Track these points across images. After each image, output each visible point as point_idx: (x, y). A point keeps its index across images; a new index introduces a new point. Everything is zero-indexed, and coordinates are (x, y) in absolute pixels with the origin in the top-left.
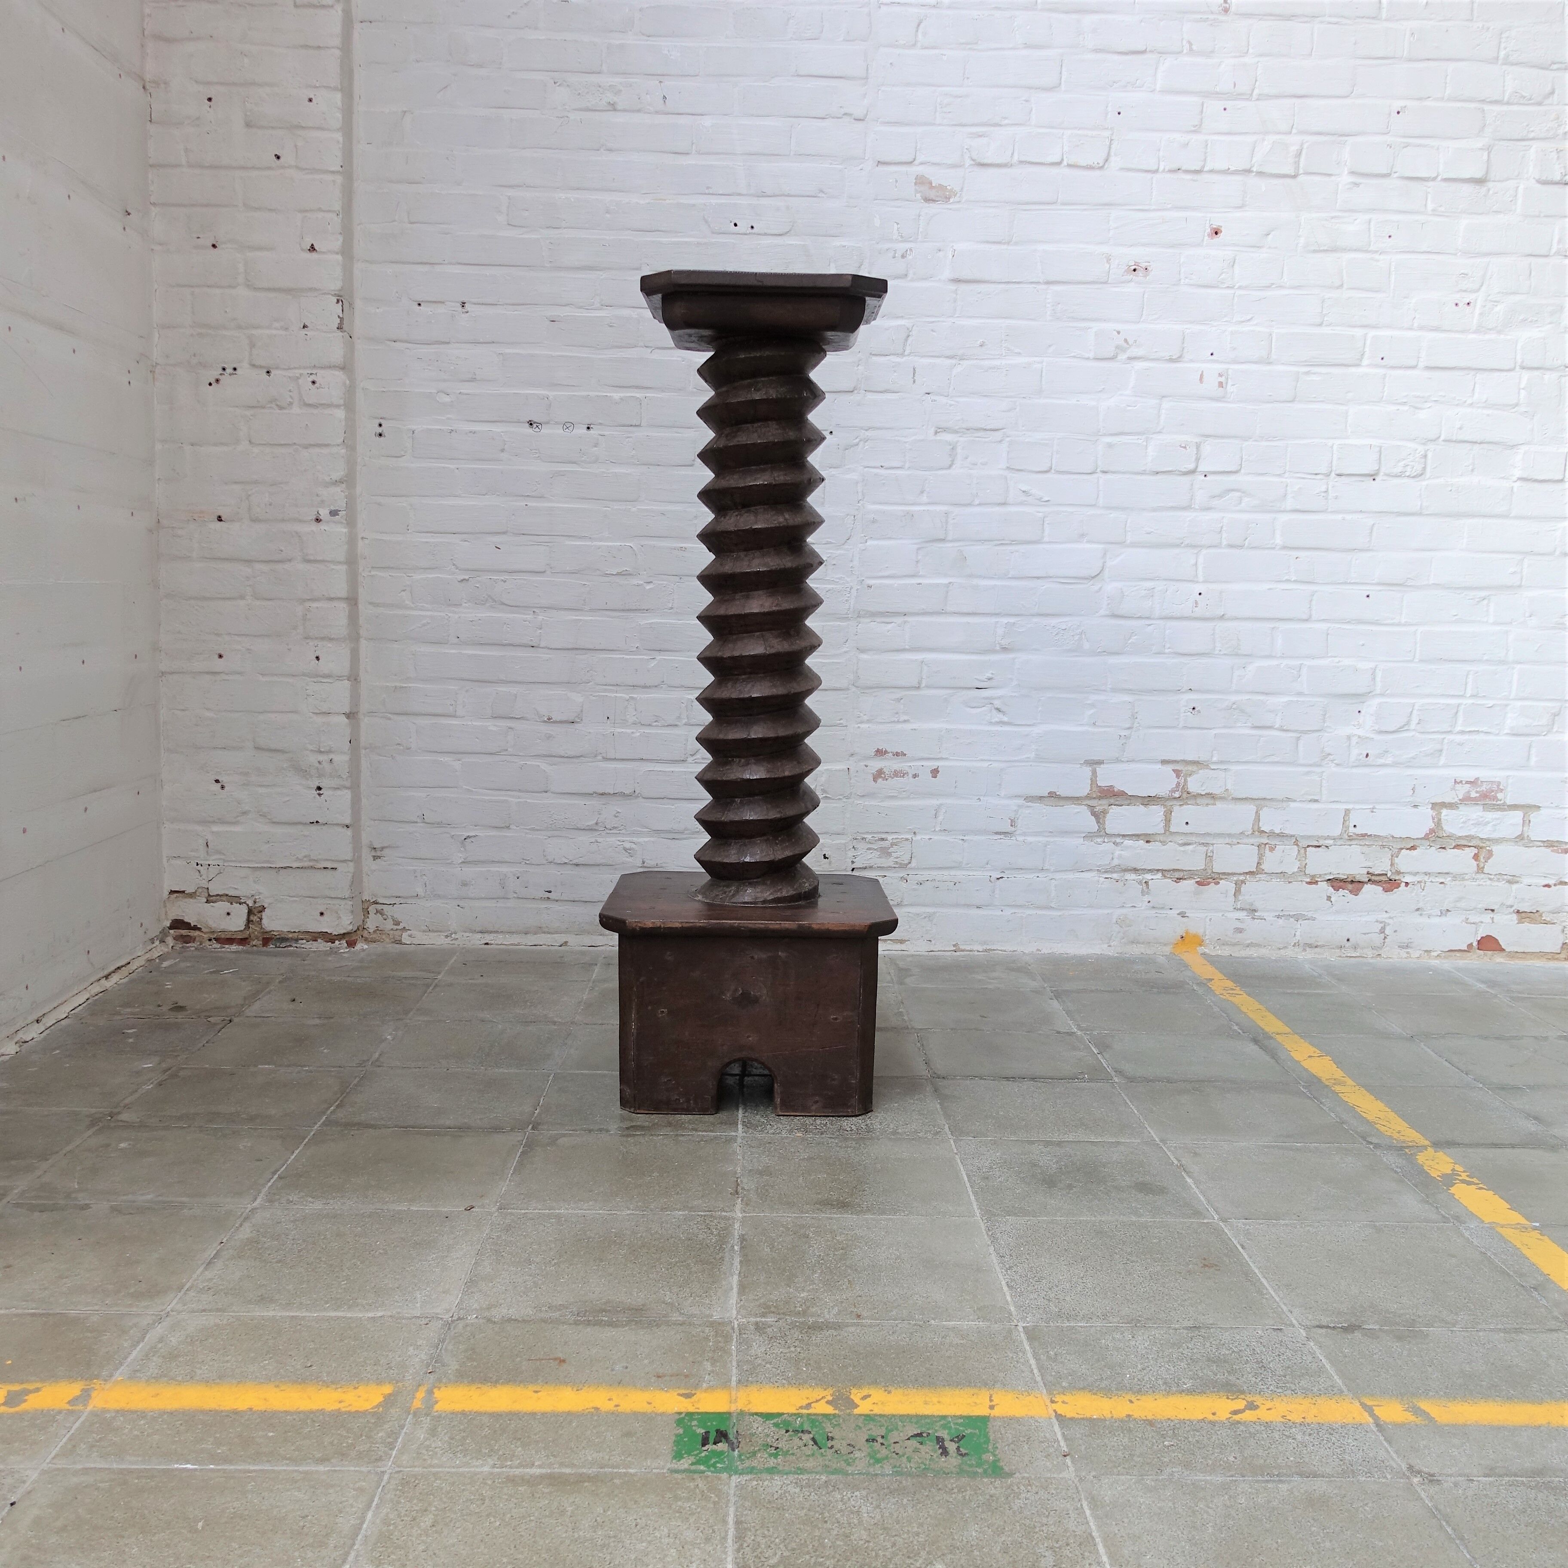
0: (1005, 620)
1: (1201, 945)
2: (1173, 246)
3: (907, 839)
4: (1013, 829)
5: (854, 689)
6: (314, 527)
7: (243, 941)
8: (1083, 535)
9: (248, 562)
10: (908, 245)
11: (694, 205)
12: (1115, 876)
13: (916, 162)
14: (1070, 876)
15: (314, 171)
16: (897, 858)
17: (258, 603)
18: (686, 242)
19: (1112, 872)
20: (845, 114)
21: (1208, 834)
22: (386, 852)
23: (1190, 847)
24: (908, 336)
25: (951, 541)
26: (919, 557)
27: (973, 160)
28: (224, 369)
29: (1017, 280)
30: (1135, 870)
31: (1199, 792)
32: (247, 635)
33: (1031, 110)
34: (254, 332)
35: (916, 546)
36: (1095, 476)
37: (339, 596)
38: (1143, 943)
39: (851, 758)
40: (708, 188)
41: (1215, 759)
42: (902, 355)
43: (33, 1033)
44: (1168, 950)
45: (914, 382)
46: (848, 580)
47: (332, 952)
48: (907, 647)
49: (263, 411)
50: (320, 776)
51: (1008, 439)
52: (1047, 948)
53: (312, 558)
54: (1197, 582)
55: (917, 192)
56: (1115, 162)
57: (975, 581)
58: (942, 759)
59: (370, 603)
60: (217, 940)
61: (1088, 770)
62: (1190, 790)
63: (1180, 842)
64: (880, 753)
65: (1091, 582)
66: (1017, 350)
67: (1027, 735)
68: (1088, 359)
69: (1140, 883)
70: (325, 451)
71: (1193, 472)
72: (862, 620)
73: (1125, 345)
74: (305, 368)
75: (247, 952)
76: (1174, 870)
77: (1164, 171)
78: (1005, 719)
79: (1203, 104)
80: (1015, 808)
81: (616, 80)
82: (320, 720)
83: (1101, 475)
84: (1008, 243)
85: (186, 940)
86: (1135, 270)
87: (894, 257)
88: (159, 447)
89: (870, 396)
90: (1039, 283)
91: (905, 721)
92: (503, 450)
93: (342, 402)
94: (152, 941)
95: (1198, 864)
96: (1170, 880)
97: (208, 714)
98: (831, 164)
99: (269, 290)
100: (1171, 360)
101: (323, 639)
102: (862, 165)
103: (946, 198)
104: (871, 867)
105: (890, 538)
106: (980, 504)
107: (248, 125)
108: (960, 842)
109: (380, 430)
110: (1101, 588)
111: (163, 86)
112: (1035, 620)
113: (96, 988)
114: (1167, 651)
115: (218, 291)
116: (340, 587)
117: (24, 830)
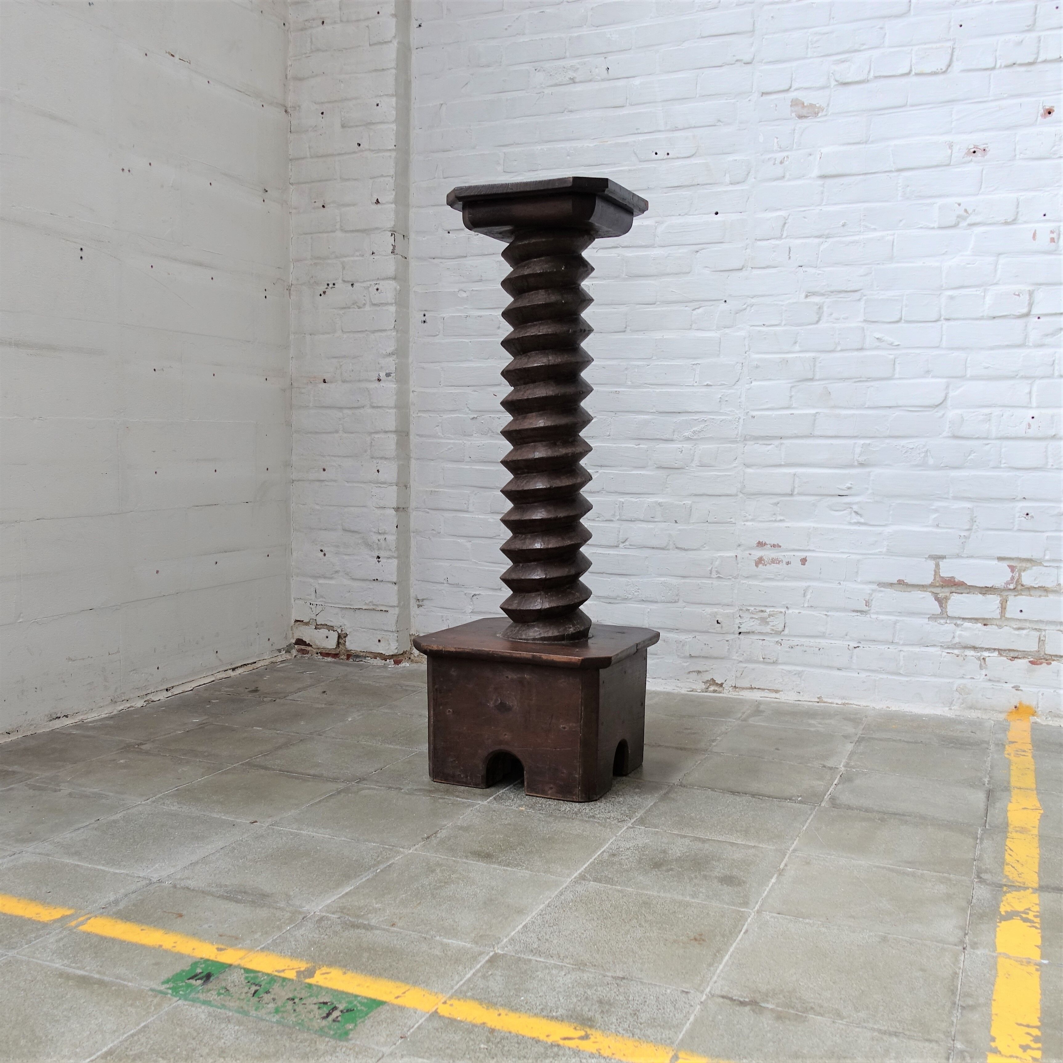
0: (862, 442)
1: (1033, 715)
2: (1008, 128)
3: (781, 612)
4: (867, 608)
5: (741, 495)
6: (377, 384)
7: (336, 656)
8: (928, 372)
9: (341, 408)
10: (785, 154)
11: (627, 143)
12: (956, 652)
13: (792, 89)
14: (917, 649)
15: (379, 151)
16: (773, 626)
17: (345, 435)
18: (621, 170)
19: (953, 648)
20: (737, 61)
21: (1041, 622)
22: (425, 602)
23: (1024, 632)
24: (785, 223)
25: (819, 380)
26: (793, 394)
27: (837, 81)
28: (328, 285)
29: (873, 171)
30: (974, 648)
31: (1033, 585)
32: (339, 456)
33: (885, 34)
34: (345, 259)
35: (790, 385)
36: (939, 323)
37: (391, 430)
38: (980, 709)
39: (739, 548)
40: (637, 129)
41: (1047, 557)
42: (781, 238)
43: (162, 696)
44: (1002, 717)
45: (790, 258)
46: (737, 412)
47: (385, 667)
48: (783, 463)
49: (349, 310)
50: (379, 549)
51: (865, 298)
52: (895, 707)
53: (375, 405)
54: (1031, 408)
55: (792, 112)
56: (957, 66)
57: (838, 411)
58: (809, 550)
59: (418, 435)
60: (321, 653)
61: (932, 564)
62: (1024, 583)
63: (1015, 627)
64: (761, 544)
65: (936, 410)
66: (873, 227)
67: (880, 534)
68: (933, 228)
69: (979, 659)
70: (384, 334)
71: (1027, 315)
72: (748, 443)
73: (965, 214)
74: (373, 280)
75: (334, 663)
76: (1010, 650)
77: (1000, 67)
78: (862, 520)
79: (1036, 7)
80: (869, 592)
81: (575, 62)
82: (379, 512)
83: (944, 322)
84: (866, 143)
85: (303, 652)
86: (974, 152)
87: (774, 164)
88: (292, 337)
89: (755, 272)
90: (891, 171)
91: (781, 521)
92: (499, 328)
93: (393, 301)
94: (280, 651)
95: (1033, 647)
96: (1005, 658)
97: (317, 507)
98: (726, 99)
99: (352, 231)
100: (1006, 223)
101: (381, 458)
102: (750, 97)
103: (815, 113)
104: (753, 632)
105: (770, 379)
106: (842, 350)
107: (343, 126)
108: (824, 617)
109: (424, 319)
110: (944, 414)
111: (298, 108)
112: (887, 441)
113: (223, 675)
114: (1002, 466)
115: (325, 235)
116: (391, 423)
117: (157, 572)
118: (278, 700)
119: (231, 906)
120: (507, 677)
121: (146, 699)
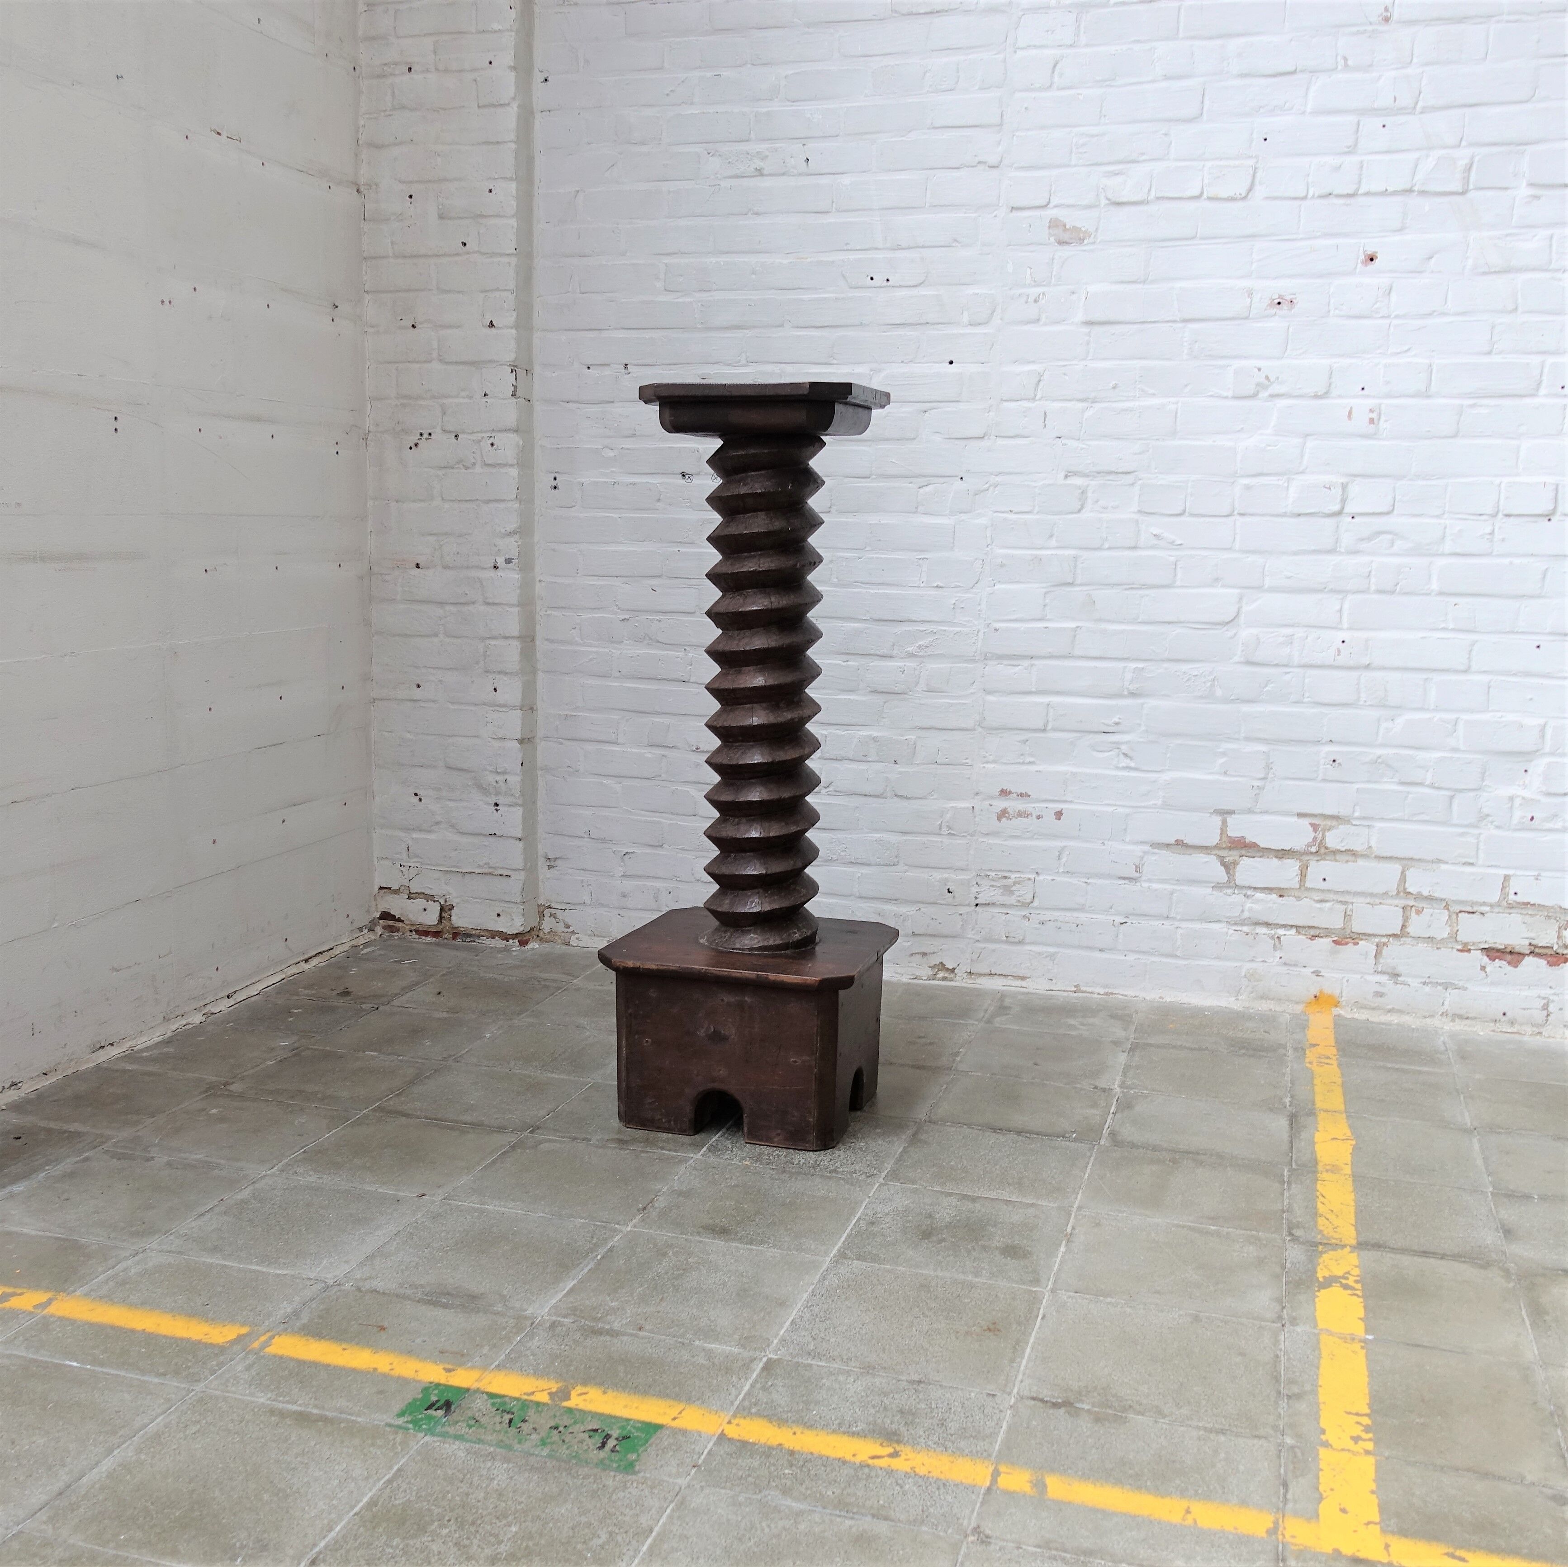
0: (1133, 665)
1: (1336, 1006)
2: (1321, 276)
3: (1029, 879)
4: (1137, 875)
5: (980, 730)
6: (493, 573)
7: (437, 934)
8: (1217, 580)
9: (442, 604)
10: (1040, 290)
11: (833, 262)
12: (1245, 929)
13: (1051, 205)
14: (1198, 926)
15: (494, 254)
16: (1020, 896)
17: (448, 640)
18: (825, 298)
19: (1242, 925)
20: (979, 162)
21: (1348, 892)
22: (559, 862)
23: (1328, 905)
24: (1040, 381)
25: (1081, 585)
26: (1047, 601)
27: (1109, 200)
28: (421, 435)
29: (1153, 320)
30: (1267, 924)
31: (1339, 848)
32: (440, 668)
33: (1171, 143)
34: (445, 401)
35: (1045, 590)
36: (1232, 519)
37: (513, 635)
38: (1273, 999)
39: (976, 797)
40: (847, 244)
41: (1357, 814)
42: (1034, 399)
43: (223, 1006)
44: (1299, 1008)
45: (1045, 426)
46: (976, 623)
47: (507, 949)
48: (1033, 690)
49: (452, 470)
50: (497, 794)
51: (1140, 482)
52: (1171, 997)
53: (491, 601)
54: (1342, 629)
55: (1050, 235)
56: (1260, 191)
57: (1103, 626)
58: (1065, 801)
59: (547, 640)
60: (417, 932)
61: (1217, 820)
62: (1329, 845)
63: (1317, 898)
64: (1004, 793)
65: (1226, 628)
66: (1151, 391)
67: (1154, 782)
68: (1226, 398)
69: (1272, 937)
70: (502, 505)
71: (1339, 513)
72: (990, 662)
73: (1266, 382)
74: (486, 432)
75: (437, 944)
76: (1310, 927)
77: (1313, 197)
78: (1132, 765)
79: (1358, 123)
80: (1141, 854)
81: (762, 147)
82: (497, 744)
83: (1238, 517)
84: (1144, 282)
85: (392, 929)
86: (1279, 303)
87: (1026, 302)
88: (370, 503)
89: (1000, 442)
90: (1175, 321)
91: (1030, 763)
92: (659, 500)
93: (515, 462)
94: (361, 929)
95: (1337, 923)
96: (1304, 937)
97: (409, 736)
98: (965, 213)
99: (457, 363)
100: (1316, 397)
101: (500, 673)
102: (995, 213)
103: (1080, 239)
104: (994, 904)
105: (1018, 582)
106: (1110, 548)
107: (441, 217)
108: (1084, 885)
109: (554, 483)
110: (1235, 634)
111: (374, 187)
112: (1166, 665)
113: (295, 970)
114: (1306, 700)
115: (417, 366)
116: (513, 627)
117: (214, 842)
118: (382, 1008)
119: (439, 1312)
120: (723, 1000)
121: (204, 1012)
